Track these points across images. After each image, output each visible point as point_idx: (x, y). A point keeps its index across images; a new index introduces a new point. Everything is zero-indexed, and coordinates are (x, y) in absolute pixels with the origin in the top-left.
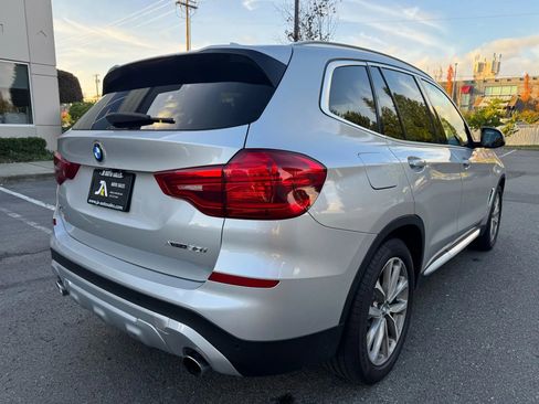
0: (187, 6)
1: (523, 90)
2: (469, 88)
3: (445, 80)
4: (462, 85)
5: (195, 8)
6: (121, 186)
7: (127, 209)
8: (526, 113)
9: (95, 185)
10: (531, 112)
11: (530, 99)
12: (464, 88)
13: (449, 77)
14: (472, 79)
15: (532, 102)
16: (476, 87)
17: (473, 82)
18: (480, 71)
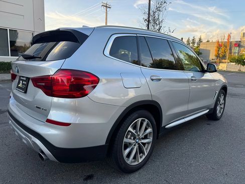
0: (107, 7)
2: (238, 45)
3: (226, 40)
4: (234, 43)
5: (110, 8)
6: (25, 83)
7: (26, 92)
9: (19, 83)
12: (235, 44)
13: (228, 39)
14: (240, 40)
16: (242, 44)
17: (240, 42)
18: (243, 36)
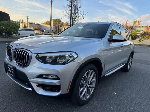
1: (146, 30)
2: (131, 28)
3: (125, 25)
8: (147, 36)
10: (148, 36)
11: (148, 32)
12: (130, 28)
15: (148, 33)
16: (133, 28)
17: (133, 26)
18: (135, 23)
